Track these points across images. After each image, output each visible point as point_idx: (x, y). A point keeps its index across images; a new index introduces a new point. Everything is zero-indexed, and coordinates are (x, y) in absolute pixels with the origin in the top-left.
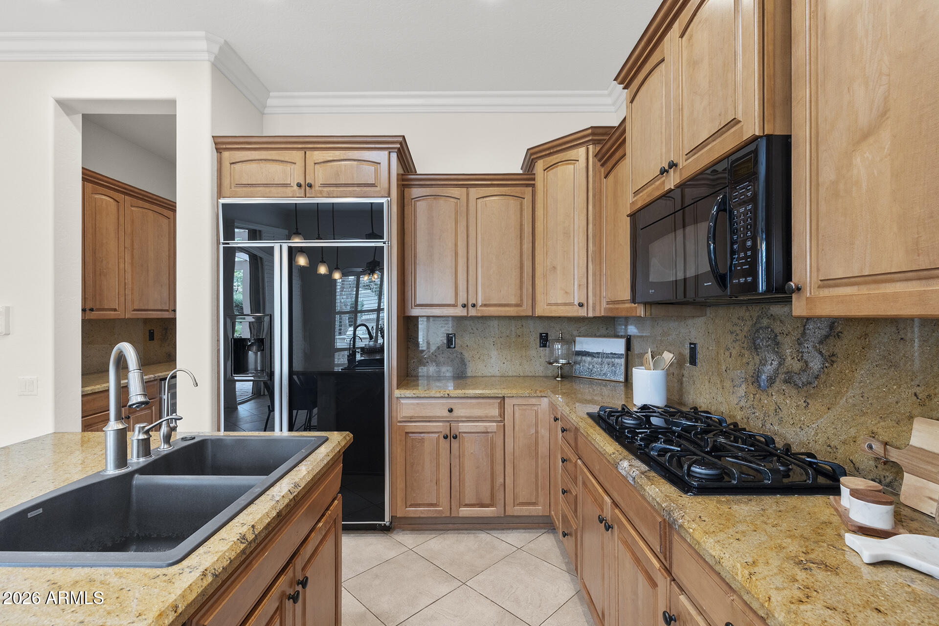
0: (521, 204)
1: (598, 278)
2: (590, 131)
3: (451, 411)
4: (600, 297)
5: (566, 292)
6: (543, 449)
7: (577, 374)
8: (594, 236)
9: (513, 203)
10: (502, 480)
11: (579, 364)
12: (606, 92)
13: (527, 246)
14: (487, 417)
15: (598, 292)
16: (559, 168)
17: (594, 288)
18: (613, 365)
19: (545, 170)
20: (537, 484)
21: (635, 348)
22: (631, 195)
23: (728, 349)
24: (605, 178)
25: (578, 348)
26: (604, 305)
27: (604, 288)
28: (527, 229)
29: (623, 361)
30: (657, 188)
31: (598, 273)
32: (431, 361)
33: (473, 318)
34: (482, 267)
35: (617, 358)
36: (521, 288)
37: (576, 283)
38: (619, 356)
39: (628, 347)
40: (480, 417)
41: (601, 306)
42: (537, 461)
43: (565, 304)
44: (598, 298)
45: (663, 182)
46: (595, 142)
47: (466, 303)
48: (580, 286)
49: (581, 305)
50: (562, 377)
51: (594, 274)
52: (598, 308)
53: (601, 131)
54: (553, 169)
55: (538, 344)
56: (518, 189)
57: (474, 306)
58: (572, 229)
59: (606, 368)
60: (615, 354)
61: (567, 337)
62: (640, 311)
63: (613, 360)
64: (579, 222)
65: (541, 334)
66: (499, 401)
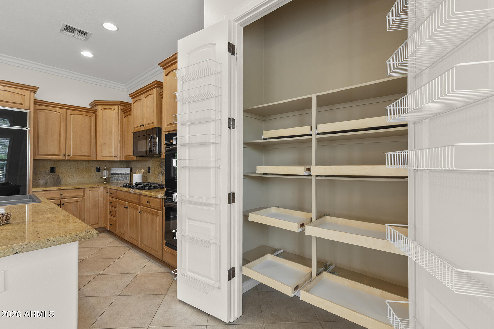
0: (91, 119)
1: (122, 148)
2: (119, 102)
3: (61, 195)
4: (122, 154)
5: (110, 152)
6: (101, 204)
7: (112, 181)
8: (120, 135)
9: (87, 118)
10: (84, 218)
11: (113, 177)
12: (124, 85)
13: (93, 135)
14: (78, 196)
15: (121, 153)
16: (107, 110)
17: (120, 152)
18: (126, 177)
19: (101, 109)
20: (98, 217)
21: (133, 171)
22: (133, 128)
23: (156, 167)
24: (125, 117)
25: (112, 172)
26: (124, 157)
27: (124, 151)
28: (93, 128)
29: (129, 175)
30: (139, 129)
31: (121, 147)
32: (42, 179)
33: (68, 160)
34: (73, 140)
35: (127, 174)
36: (90, 150)
37: (114, 149)
38: (128, 174)
39: (131, 171)
40: (75, 196)
41: (122, 157)
42: (98, 210)
43: (109, 156)
44: (121, 155)
45: (141, 128)
46: (121, 105)
47: (65, 154)
48: (115, 150)
49: (115, 156)
50: (106, 182)
51: (120, 147)
52: (121, 157)
53: (123, 103)
54: (105, 110)
55: (96, 171)
56: (90, 113)
57: (69, 156)
58: (112, 131)
59: (123, 178)
60: (126, 173)
61: (108, 168)
62: (135, 158)
63: (126, 175)
64: (115, 130)
65: (97, 167)
66: (83, 190)
